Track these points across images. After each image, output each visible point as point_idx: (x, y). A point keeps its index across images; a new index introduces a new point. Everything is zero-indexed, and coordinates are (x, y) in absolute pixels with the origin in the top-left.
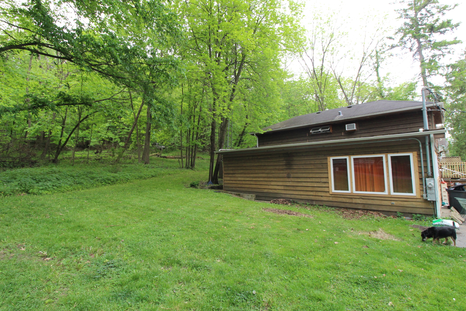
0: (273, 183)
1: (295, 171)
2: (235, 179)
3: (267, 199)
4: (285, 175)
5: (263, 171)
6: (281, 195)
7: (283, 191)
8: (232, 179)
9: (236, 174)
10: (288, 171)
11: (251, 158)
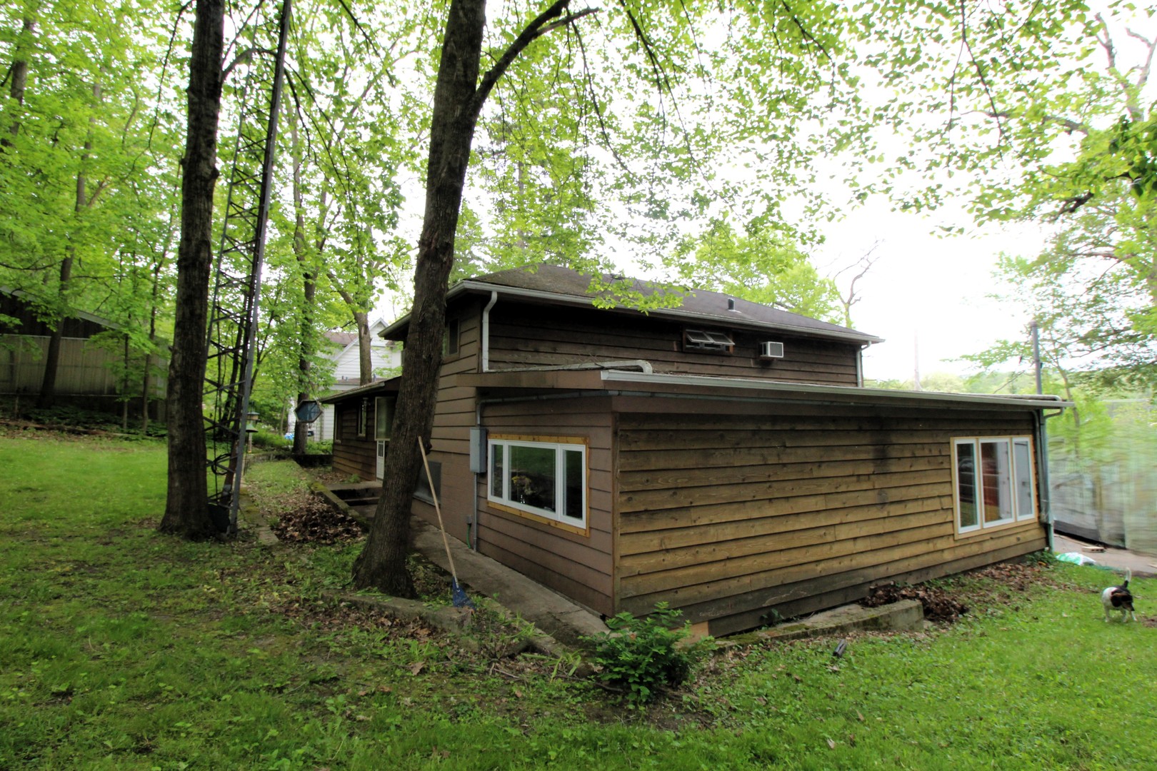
0: (844, 533)
1: (895, 481)
2: (693, 537)
3: (825, 605)
4: (871, 497)
5: (813, 488)
6: (866, 572)
7: (869, 555)
8: (675, 540)
9: (694, 514)
10: (879, 482)
11: (767, 427)
